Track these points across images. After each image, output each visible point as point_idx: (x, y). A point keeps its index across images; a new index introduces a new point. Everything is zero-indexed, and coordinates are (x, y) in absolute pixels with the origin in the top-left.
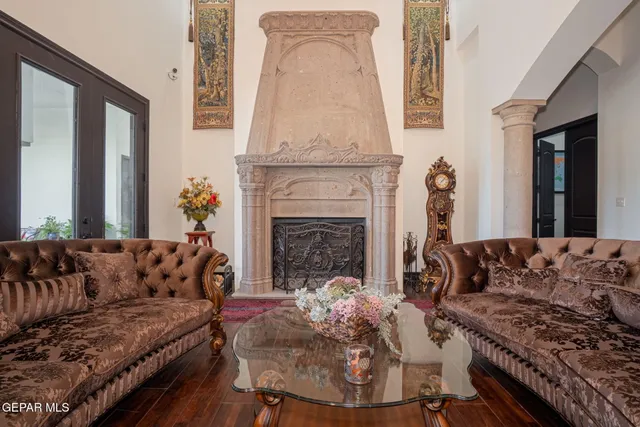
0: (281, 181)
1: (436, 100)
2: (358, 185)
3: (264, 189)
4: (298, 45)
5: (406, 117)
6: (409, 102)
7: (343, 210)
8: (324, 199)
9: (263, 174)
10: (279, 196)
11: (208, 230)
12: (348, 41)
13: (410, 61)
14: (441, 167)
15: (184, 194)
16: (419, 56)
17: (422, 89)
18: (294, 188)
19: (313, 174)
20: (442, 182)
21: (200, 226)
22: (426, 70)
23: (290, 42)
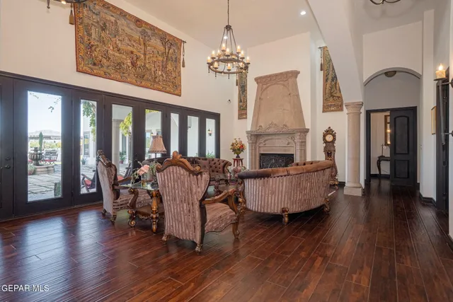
0: (261, 140)
1: (339, 97)
2: (290, 141)
3: (256, 143)
4: (267, 87)
5: (324, 107)
6: (325, 100)
7: (285, 150)
8: (278, 146)
9: (255, 137)
10: (262, 145)
11: (241, 158)
12: (286, 83)
13: (326, 80)
14: (329, 131)
15: (233, 145)
16: (330, 77)
17: (331, 93)
18: (266, 142)
19: (273, 137)
20: (329, 138)
21: (238, 156)
22: (333, 83)
23: (265, 86)
